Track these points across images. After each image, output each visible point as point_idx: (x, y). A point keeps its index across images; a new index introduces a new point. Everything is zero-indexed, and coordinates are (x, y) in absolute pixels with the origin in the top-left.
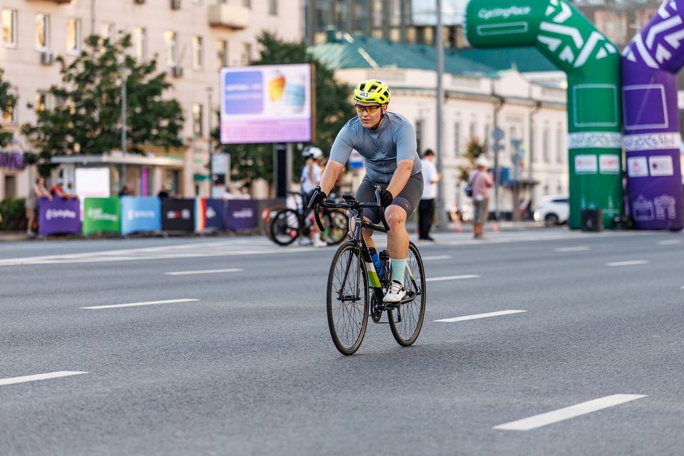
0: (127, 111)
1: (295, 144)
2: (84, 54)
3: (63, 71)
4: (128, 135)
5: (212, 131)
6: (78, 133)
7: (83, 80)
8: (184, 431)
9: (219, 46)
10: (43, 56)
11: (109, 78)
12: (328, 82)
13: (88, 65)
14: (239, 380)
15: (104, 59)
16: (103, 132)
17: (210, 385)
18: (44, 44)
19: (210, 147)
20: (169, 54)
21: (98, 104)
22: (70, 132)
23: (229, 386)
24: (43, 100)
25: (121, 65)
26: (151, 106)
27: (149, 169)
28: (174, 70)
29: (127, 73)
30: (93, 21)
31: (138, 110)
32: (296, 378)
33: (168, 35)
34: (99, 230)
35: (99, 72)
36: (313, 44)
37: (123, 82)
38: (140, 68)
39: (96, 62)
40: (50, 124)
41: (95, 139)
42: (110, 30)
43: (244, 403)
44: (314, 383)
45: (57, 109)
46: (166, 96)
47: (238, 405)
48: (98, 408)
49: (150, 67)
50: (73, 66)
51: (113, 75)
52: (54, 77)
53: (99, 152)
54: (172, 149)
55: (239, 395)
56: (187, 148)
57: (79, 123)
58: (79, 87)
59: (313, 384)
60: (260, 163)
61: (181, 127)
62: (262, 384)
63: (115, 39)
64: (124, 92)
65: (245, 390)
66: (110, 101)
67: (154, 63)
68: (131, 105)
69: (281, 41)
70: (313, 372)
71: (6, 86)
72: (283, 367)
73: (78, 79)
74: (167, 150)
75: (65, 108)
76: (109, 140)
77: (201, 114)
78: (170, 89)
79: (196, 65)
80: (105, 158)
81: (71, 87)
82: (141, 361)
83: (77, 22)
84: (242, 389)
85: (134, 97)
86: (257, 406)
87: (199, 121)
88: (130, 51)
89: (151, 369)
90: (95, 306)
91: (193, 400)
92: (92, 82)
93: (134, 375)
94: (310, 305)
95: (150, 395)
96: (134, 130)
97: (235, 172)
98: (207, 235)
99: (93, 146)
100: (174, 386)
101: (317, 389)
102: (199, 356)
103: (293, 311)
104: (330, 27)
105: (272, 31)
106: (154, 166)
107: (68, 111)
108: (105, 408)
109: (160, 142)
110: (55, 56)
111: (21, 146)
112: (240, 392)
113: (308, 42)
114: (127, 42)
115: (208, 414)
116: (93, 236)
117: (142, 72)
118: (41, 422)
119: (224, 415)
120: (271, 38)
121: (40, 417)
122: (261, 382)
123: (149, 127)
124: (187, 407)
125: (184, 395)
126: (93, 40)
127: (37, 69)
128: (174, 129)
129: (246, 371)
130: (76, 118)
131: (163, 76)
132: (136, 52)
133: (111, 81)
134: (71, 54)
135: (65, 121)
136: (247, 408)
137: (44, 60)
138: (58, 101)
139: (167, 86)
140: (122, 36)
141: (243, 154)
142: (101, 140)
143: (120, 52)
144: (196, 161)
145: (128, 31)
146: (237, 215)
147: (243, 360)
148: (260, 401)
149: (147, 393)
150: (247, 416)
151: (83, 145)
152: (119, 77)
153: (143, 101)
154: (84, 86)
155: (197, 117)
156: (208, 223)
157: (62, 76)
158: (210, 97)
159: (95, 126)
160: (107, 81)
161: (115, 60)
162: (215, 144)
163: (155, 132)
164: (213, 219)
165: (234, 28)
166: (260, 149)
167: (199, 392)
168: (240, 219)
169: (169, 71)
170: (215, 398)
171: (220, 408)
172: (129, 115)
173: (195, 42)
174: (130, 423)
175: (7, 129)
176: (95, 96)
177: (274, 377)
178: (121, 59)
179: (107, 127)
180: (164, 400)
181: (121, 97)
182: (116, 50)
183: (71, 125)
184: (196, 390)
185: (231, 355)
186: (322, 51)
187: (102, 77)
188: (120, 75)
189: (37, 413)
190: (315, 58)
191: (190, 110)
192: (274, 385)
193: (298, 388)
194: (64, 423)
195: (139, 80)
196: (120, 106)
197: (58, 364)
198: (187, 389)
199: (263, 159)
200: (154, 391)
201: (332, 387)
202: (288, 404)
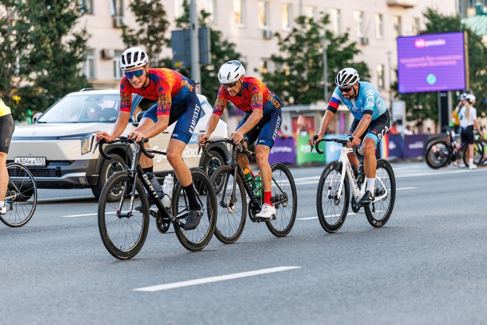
0: (328, 72)
1: (454, 91)
2: (295, 30)
3: (280, 44)
4: (329, 89)
5: (391, 84)
6: (292, 89)
7: (294, 49)
8: (372, 310)
9: (396, 21)
10: (265, 33)
11: (314, 47)
12: (478, 44)
13: (298, 38)
14: (414, 270)
15: (310, 33)
16: (311, 87)
17: (392, 275)
18: (265, 24)
19: (390, 96)
20: (358, 28)
21: (306, 67)
22: (286, 89)
23: (406, 275)
24: (265, 66)
25: (323, 38)
27: (346, 114)
28: (362, 39)
29: (327, 43)
30: (301, 5)
31: (336, 70)
32: (456, 269)
33: (357, 14)
34: (310, 160)
35: (306, 43)
36: (466, 16)
37: (325, 50)
38: (337, 39)
39: (304, 36)
40: (271, 83)
41: (305, 93)
42: (314, 11)
43: (417, 288)
44: (471, 272)
45: (276, 72)
46: (357, 59)
47: (413, 290)
48: (309, 294)
49: (344, 39)
50: (287, 40)
51: (316, 45)
52: (273, 49)
53: (308, 103)
55: (414, 282)
57: (293, 82)
58: (292, 55)
59: (469, 273)
60: (428, 107)
62: (431, 274)
63: (318, 18)
64: (325, 58)
65: (418, 278)
66: (315, 64)
67: (347, 35)
68: (330, 67)
69: (441, 15)
70: (470, 264)
71: (238, 55)
72: (447, 260)
73: (291, 49)
75: (281, 71)
76: (315, 93)
77: (383, 72)
78: (359, 54)
79: (378, 36)
80: (312, 107)
81: (286, 55)
82: (340, 258)
83: (290, 6)
84: (415, 278)
85: (333, 61)
86: (426, 290)
87: (382, 77)
88: (328, 27)
89: (347, 264)
90: (305, 217)
91: (379, 286)
92: (301, 51)
93: (335, 268)
94: (467, 213)
95: (347, 284)
97: (410, 114)
99: (303, 98)
100: (365, 276)
101: (473, 276)
102: (383, 253)
103: (454, 218)
104: (478, 4)
105: (434, 8)
107: (284, 73)
108: (314, 294)
110: (274, 32)
112: (414, 280)
113: (462, 15)
114: (326, 20)
115: (390, 297)
116: (305, 165)
117: (338, 42)
118: (266, 304)
119: (402, 297)
120: (434, 13)
121: (265, 301)
122: (430, 272)
124: (374, 292)
125: (373, 283)
126: (301, 20)
127: (261, 42)
129: (419, 264)
130: (290, 78)
131: (353, 44)
132: (334, 28)
133: (316, 49)
134: (285, 30)
135: (282, 80)
136: (420, 292)
137: (266, 36)
138: (276, 66)
139: (357, 52)
140: (323, 16)
141: (415, 101)
142: (309, 94)
143: (322, 28)
145: (327, 12)
146: (412, 146)
147: (417, 255)
148: (429, 286)
149: (345, 282)
150: (419, 298)
151: (296, 98)
152: (321, 47)
153: (339, 64)
154: (295, 54)
155: (380, 74)
156: (390, 152)
157: (279, 47)
158: (389, 59)
159: (304, 83)
160: (312, 50)
161: (317, 33)
162: (394, 94)
164: (394, 150)
165: (406, 7)
166: (428, 97)
167: (383, 280)
168: (414, 149)
169: (358, 41)
170: (396, 285)
171: (399, 292)
172: (330, 74)
173: (377, 18)
174: (331, 304)
176: (304, 61)
177: (440, 268)
178: (322, 33)
179: (313, 84)
180: (357, 287)
181: (323, 61)
182: (318, 26)
183: (286, 83)
184: (381, 279)
185: (408, 252)
186: (472, 21)
187: (309, 47)
188: (322, 44)
189: (263, 298)
190: (467, 27)
191: (375, 69)
192: (439, 274)
193: (458, 276)
194: (283, 305)
195: (336, 48)
196: (322, 68)
197: (279, 261)
198: (375, 278)
199: (430, 104)
200: (350, 280)
201: (483, 275)
202: (450, 288)
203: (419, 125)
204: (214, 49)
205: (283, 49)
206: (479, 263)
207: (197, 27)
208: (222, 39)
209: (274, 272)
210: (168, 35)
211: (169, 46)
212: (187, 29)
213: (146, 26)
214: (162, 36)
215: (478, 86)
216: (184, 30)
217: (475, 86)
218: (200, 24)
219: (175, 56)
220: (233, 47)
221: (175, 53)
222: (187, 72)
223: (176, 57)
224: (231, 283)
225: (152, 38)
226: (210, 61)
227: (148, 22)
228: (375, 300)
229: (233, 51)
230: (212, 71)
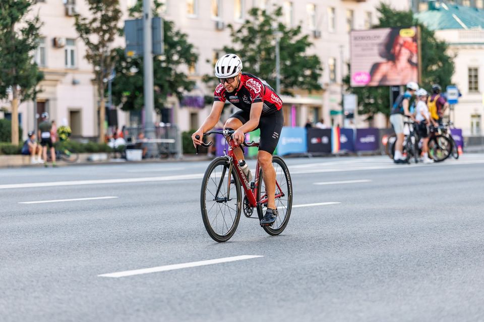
0: (281, 64)
2: (248, 22)
3: (232, 35)
4: (281, 82)
5: (343, 78)
7: (247, 41)
8: (338, 298)
9: (348, 14)
10: (217, 24)
11: (266, 39)
12: (430, 40)
13: (251, 30)
14: (376, 261)
15: (262, 25)
17: (354, 265)
18: (217, 15)
19: (342, 90)
20: (311, 21)
21: (258, 59)
23: (369, 266)
24: (217, 56)
25: (275, 30)
26: (298, 60)
27: (297, 107)
28: (315, 32)
29: (279, 35)
31: (288, 63)
32: (419, 260)
33: (310, 8)
35: (258, 35)
36: (418, 11)
37: (278, 43)
38: (290, 31)
39: (256, 28)
42: (266, 3)
43: (381, 278)
44: (433, 263)
46: (309, 52)
47: (377, 280)
48: (273, 282)
49: (296, 32)
50: (239, 31)
51: (269, 37)
52: (225, 39)
54: (314, 92)
55: (377, 272)
56: (324, 90)
58: (245, 46)
60: (380, 102)
61: (320, 75)
62: (393, 265)
63: (270, 11)
64: (277, 50)
65: (381, 268)
66: (267, 57)
67: (299, 27)
68: (283, 59)
69: (395, 10)
71: (190, 46)
72: (408, 251)
73: (244, 41)
74: (310, 92)
77: (335, 65)
78: (312, 47)
79: (331, 29)
81: (238, 46)
82: (301, 248)
84: (378, 268)
85: (285, 53)
86: (391, 280)
87: (334, 71)
88: (281, 19)
89: (309, 254)
91: (343, 276)
92: (253, 43)
93: (297, 258)
94: (424, 206)
95: (311, 273)
96: (286, 78)
97: (361, 108)
98: (341, 155)
100: (328, 266)
101: (435, 267)
102: (344, 244)
103: (412, 210)
105: (387, 3)
106: (301, 105)
108: (279, 282)
109: (305, 86)
110: (227, 23)
111: (201, 91)
112: (377, 270)
113: (414, 10)
114: (279, 12)
115: (355, 286)
117: (290, 35)
118: (232, 292)
119: (367, 287)
120: (387, 7)
121: (231, 288)
122: (392, 263)
123: (296, 75)
124: (339, 281)
125: (336, 272)
126: (254, 12)
127: (214, 34)
128: (315, 77)
129: (381, 255)
131: (306, 37)
132: (287, 20)
133: (268, 42)
134: (238, 23)
136: (384, 282)
137: (218, 27)
139: (309, 45)
140: (276, 8)
141: (366, 94)
143: (274, 20)
144: (332, 100)
145: (280, 4)
146: (363, 140)
147: (377, 246)
149: (308, 271)
150: (384, 288)
152: (274, 39)
153: (292, 56)
154: (247, 45)
155: (332, 68)
156: (342, 146)
157: (232, 38)
158: (342, 53)
160: (264, 42)
161: (270, 25)
162: (345, 87)
163: (301, 79)
164: (345, 143)
165: (359, 1)
166: (380, 91)
167: (347, 270)
168: (365, 143)
169: (311, 34)
170: (359, 275)
171: (364, 282)
172: (282, 67)
173: (330, 11)
174: (297, 293)
175: (191, 78)
176: (256, 53)
177: (402, 259)
178: (275, 25)
179: (265, 76)
180: (321, 276)
181: (275, 53)
182: (271, 19)
184: (344, 269)
185: (369, 243)
186: (425, 16)
187: (261, 39)
188: (275, 37)
189: (228, 286)
190: (420, 22)
191: (327, 63)
192: (402, 265)
193: (421, 267)
194: (249, 293)
195: (288, 41)
196: (274, 61)
197: (241, 250)
198: (338, 268)
199: (382, 98)
200: (313, 270)
201: (446, 266)
202: (414, 278)
203: (370, 119)
204: (167, 40)
205: (236, 40)
206: (441, 255)
207: (151, 16)
208: (175, 30)
209: (237, 261)
210: (121, 24)
211: (121, 35)
212: (140, 18)
213: (99, 15)
214: (115, 25)
215: (430, 82)
216: (137, 20)
217: (427, 81)
218: (153, 14)
219: (127, 46)
220: (185, 38)
221: (128, 43)
222: (139, 61)
223: (129, 47)
224: (195, 270)
225: (105, 27)
226: (162, 51)
227: (101, 10)
228: (340, 289)
229: (185, 42)
230: (164, 61)
